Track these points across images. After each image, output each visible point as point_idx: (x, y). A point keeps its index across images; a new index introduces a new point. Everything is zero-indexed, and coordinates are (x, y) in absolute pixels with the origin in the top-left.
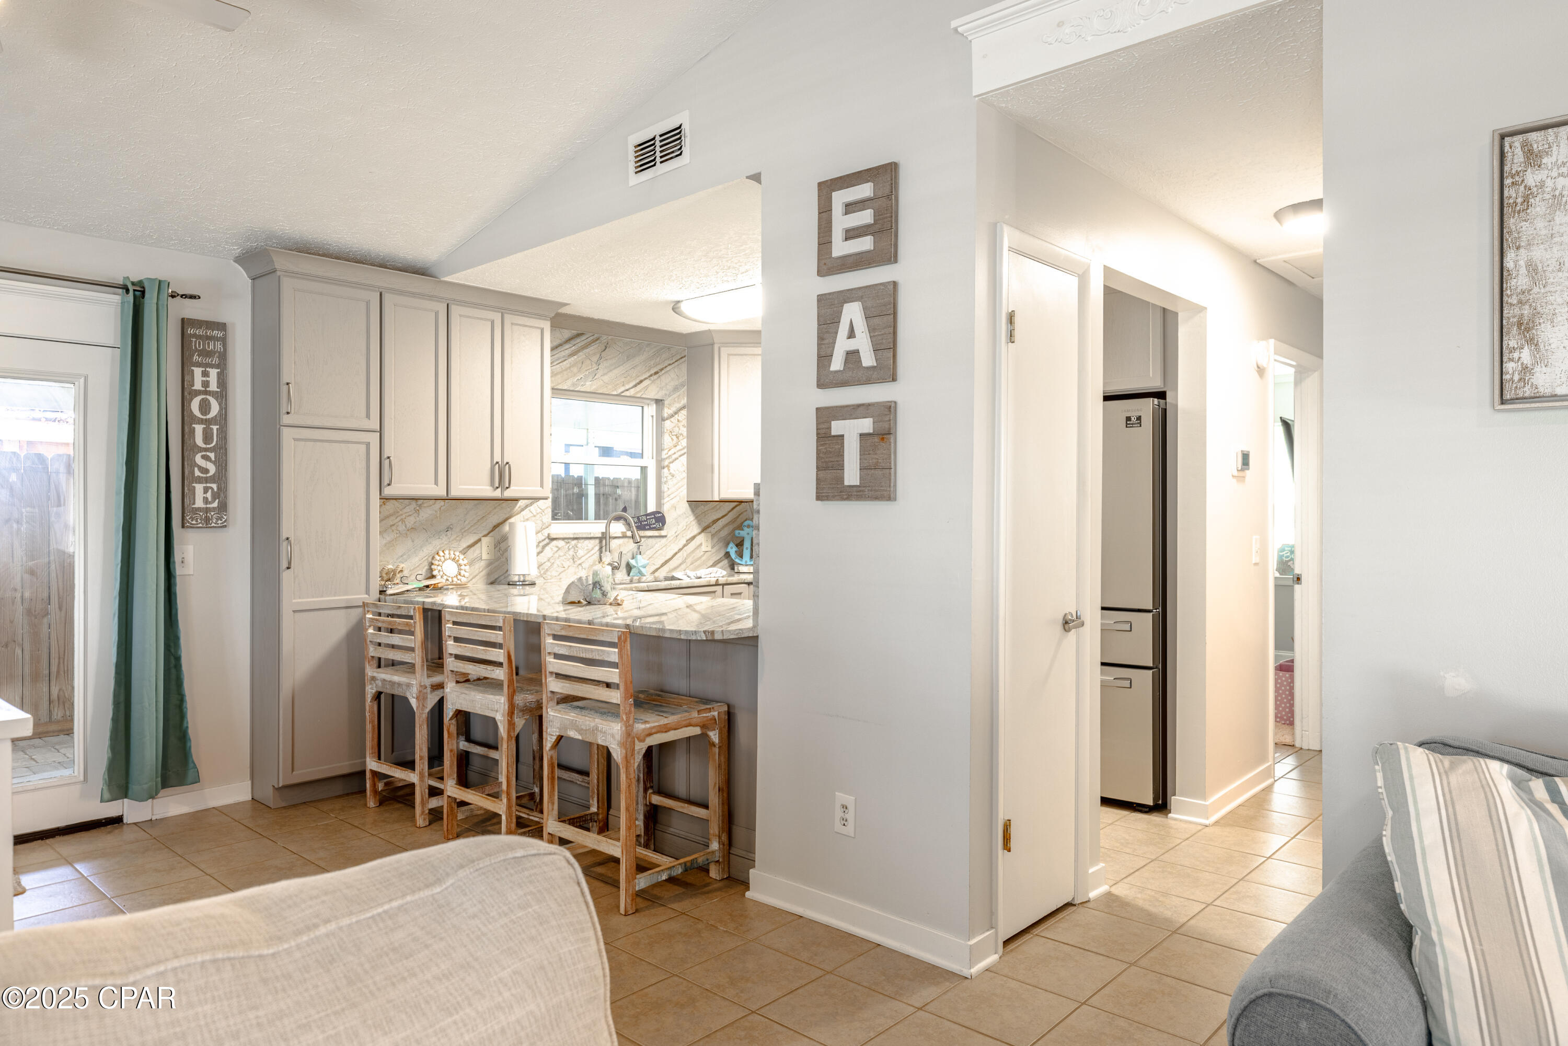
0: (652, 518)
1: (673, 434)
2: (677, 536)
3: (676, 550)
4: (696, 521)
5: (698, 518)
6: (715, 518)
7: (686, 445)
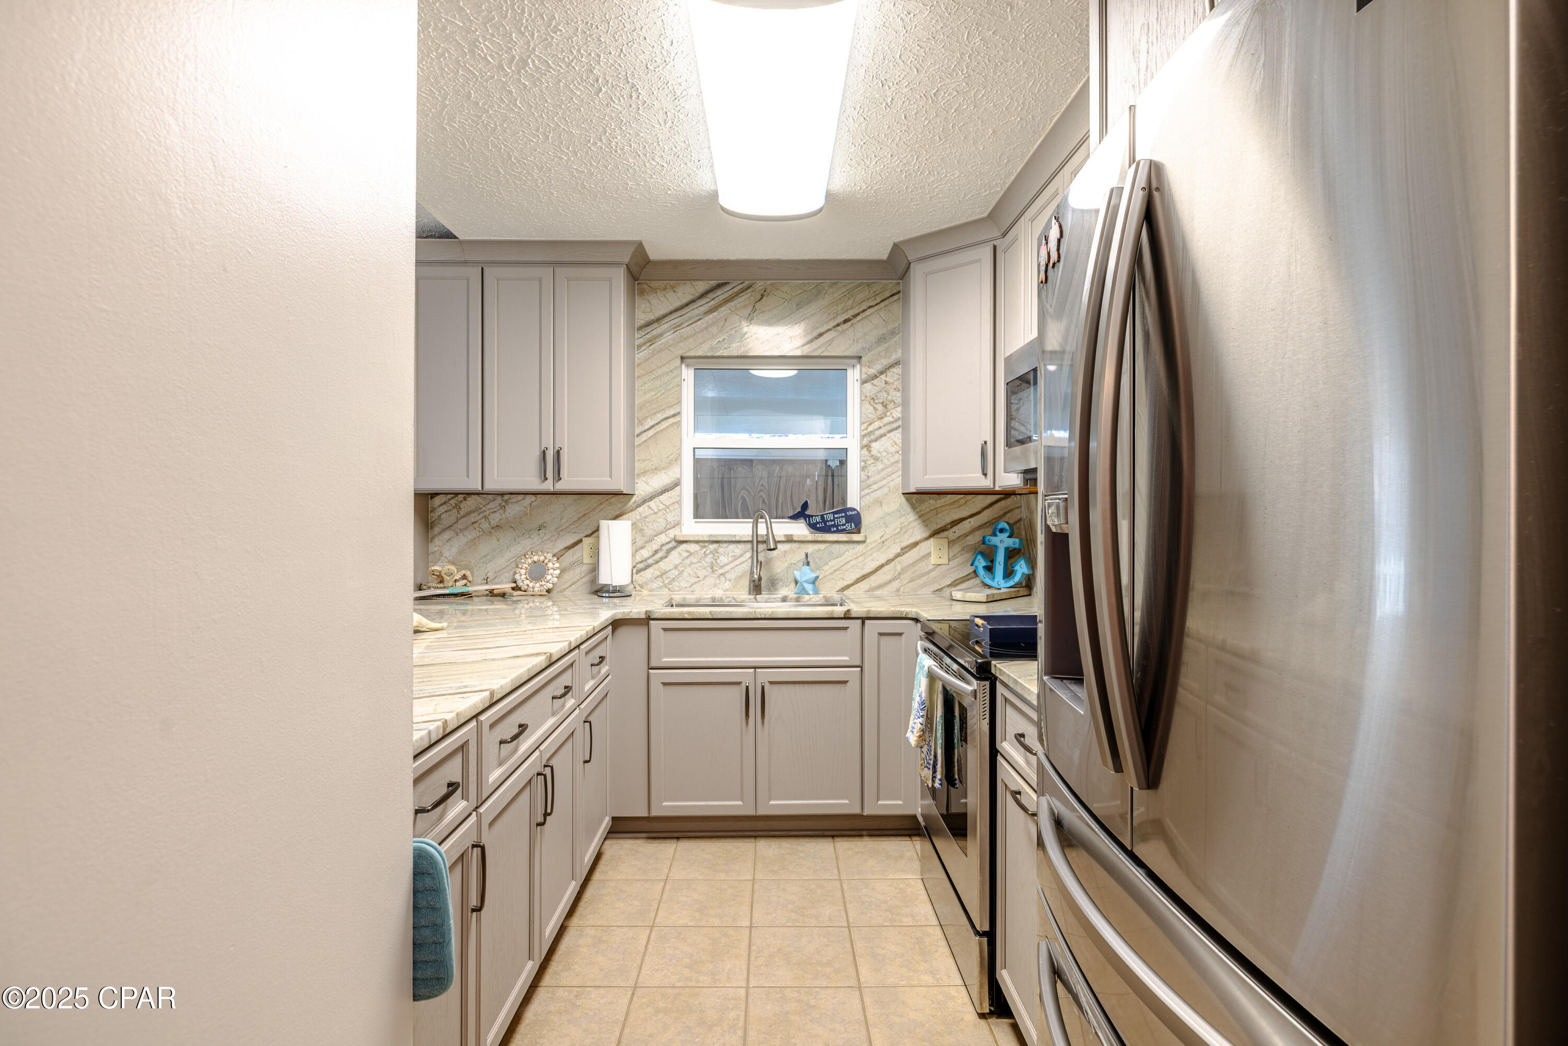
0: (842, 517)
1: (877, 401)
2: (883, 542)
3: (883, 561)
4: (919, 521)
5: (923, 517)
6: (956, 516)
7: (900, 415)
